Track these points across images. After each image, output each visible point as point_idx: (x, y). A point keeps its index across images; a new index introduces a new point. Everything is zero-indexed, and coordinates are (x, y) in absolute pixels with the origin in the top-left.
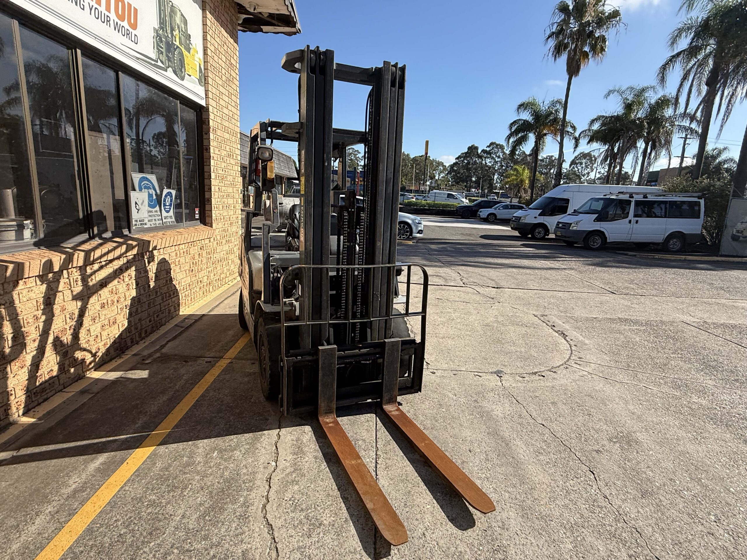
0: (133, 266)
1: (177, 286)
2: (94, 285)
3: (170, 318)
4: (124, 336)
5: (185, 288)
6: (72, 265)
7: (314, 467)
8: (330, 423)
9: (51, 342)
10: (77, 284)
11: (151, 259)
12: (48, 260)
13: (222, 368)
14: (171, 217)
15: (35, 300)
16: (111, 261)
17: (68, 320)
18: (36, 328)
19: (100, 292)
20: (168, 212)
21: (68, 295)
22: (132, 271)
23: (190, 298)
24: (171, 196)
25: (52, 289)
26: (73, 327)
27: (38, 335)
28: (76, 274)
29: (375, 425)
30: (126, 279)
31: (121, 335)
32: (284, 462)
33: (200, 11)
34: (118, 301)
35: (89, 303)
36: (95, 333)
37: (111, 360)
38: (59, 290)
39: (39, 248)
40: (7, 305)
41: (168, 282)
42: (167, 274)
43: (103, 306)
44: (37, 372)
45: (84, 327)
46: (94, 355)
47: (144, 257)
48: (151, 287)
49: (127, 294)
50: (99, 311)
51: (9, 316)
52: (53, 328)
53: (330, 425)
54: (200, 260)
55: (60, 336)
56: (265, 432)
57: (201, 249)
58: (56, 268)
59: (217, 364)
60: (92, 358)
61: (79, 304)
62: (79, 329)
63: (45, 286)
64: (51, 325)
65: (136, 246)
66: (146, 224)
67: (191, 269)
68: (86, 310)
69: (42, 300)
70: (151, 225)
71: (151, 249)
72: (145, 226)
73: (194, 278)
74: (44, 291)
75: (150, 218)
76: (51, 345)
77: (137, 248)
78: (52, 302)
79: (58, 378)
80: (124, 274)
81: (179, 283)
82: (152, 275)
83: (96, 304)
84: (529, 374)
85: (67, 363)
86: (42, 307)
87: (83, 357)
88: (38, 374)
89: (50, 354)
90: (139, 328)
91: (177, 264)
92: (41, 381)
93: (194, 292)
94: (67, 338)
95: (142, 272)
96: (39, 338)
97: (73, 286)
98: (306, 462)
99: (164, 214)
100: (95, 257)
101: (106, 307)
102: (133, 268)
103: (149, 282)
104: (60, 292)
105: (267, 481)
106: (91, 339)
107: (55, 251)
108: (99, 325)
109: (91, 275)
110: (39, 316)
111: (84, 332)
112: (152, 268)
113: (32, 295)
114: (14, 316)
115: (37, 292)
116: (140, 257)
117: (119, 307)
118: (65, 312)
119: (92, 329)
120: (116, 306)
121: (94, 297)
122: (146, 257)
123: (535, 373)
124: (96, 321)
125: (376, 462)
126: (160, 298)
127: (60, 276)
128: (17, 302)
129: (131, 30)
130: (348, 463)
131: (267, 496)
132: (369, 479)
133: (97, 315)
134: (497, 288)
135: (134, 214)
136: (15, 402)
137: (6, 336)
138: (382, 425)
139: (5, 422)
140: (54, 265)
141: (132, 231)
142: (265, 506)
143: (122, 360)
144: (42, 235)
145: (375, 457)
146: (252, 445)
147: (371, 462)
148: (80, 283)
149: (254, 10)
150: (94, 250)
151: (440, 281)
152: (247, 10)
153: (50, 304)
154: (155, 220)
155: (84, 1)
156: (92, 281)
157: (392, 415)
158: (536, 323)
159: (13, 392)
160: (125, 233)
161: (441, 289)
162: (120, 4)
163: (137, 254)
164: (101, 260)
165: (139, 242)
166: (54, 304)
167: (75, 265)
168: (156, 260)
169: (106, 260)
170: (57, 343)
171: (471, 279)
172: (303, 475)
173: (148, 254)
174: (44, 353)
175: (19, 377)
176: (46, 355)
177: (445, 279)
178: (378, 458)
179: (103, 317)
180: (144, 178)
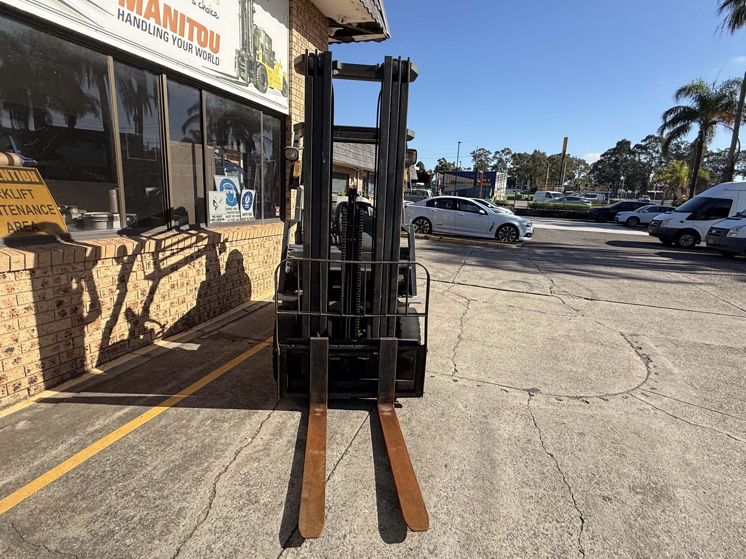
0: (203, 255)
1: (249, 275)
2: (165, 269)
3: (240, 303)
4: (192, 314)
5: (258, 277)
6: (144, 251)
8: (320, 413)
9: (124, 311)
10: (149, 267)
11: (223, 250)
12: (122, 245)
13: (258, 350)
14: (250, 214)
15: (111, 277)
16: (182, 249)
17: (140, 296)
18: (111, 299)
19: (170, 275)
20: (247, 209)
21: (141, 275)
22: (203, 259)
23: (262, 287)
24: (251, 196)
25: (126, 269)
26: (144, 302)
27: (113, 305)
28: (149, 258)
30: (197, 266)
31: (189, 312)
32: (259, 440)
33: (287, 30)
34: (187, 284)
35: (160, 283)
36: (165, 308)
37: (178, 333)
38: (133, 270)
39: (122, 236)
40: (87, 279)
41: (240, 271)
42: (239, 264)
43: (173, 287)
44: (110, 335)
45: (154, 302)
46: (163, 327)
47: (215, 248)
48: (222, 274)
49: (197, 278)
50: (169, 290)
51: (88, 288)
52: (126, 300)
54: (275, 253)
55: (132, 308)
57: (276, 243)
58: (130, 253)
59: (256, 346)
60: (161, 329)
61: (151, 283)
62: (150, 304)
63: (120, 266)
64: (124, 298)
65: (206, 238)
66: (223, 219)
67: (265, 261)
68: (156, 289)
69: (117, 277)
70: (229, 220)
71: (222, 241)
72: (222, 222)
73: (268, 269)
74: (119, 270)
75: (228, 215)
76: (123, 314)
77: (207, 240)
78: (126, 280)
79: (129, 342)
80: (195, 261)
81: (251, 272)
82: (223, 263)
83: (167, 284)
85: (137, 330)
86: (117, 283)
87: (151, 327)
88: (111, 337)
89: (122, 321)
90: (208, 308)
91: (250, 255)
92: (113, 342)
93: (267, 282)
94: (138, 310)
96: (113, 307)
97: (145, 268)
99: (243, 211)
100: (166, 245)
101: (176, 288)
102: (204, 257)
103: (220, 269)
104: (133, 272)
105: (236, 453)
106: (161, 313)
107: (132, 239)
108: (169, 302)
109: (163, 260)
110: (114, 290)
111: (154, 307)
112: (223, 258)
113: (109, 273)
114: (93, 288)
115: (113, 271)
116: (211, 247)
117: (188, 289)
118: (137, 289)
119: (162, 304)
120: (185, 288)
121: (165, 278)
122: (217, 248)
124: (166, 299)
125: (341, 457)
126: (231, 284)
127: (134, 259)
128: (95, 277)
129: (212, 54)
130: (310, 452)
131: (228, 466)
132: (321, 471)
133: (167, 294)
134: (591, 300)
135: (212, 211)
136: (89, 356)
137: (84, 303)
138: (369, 423)
139: (81, 371)
140: (128, 250)
141: (209, 225)
142: (220, 474)
143: (187, 334)
144: (125, 226)
145: (343, 452)
146: (242, 420)
147: (337, 456)
148: (152, 266)
149: (342, 22)
150: (165, 239)
151: (524, 288)
152: (336, 23)
153: (124, 281)
154: (233, 216)
155: (168, 34)
156: (164, 265)
157: (382, 416)
158: (617, 343)
159: (88, 348)
160: (202, 227)
161: (520, 296)
162: (203, 33)
163: (208, 244)
164: (172, 248)
165: (209, 234)
166: (128, 281)
167: (147, 251)
168: (228, 251)
169: (177, 249)
170: (129, 313)
171: (563, 288)
172: (268, 455)
173: (219, 245)
174: (117, 320)
175: (94, 337)
176: (119, 322)
177: (531, 286)
178: (346, 454)
179: (172, 296)
180: (226, 180)
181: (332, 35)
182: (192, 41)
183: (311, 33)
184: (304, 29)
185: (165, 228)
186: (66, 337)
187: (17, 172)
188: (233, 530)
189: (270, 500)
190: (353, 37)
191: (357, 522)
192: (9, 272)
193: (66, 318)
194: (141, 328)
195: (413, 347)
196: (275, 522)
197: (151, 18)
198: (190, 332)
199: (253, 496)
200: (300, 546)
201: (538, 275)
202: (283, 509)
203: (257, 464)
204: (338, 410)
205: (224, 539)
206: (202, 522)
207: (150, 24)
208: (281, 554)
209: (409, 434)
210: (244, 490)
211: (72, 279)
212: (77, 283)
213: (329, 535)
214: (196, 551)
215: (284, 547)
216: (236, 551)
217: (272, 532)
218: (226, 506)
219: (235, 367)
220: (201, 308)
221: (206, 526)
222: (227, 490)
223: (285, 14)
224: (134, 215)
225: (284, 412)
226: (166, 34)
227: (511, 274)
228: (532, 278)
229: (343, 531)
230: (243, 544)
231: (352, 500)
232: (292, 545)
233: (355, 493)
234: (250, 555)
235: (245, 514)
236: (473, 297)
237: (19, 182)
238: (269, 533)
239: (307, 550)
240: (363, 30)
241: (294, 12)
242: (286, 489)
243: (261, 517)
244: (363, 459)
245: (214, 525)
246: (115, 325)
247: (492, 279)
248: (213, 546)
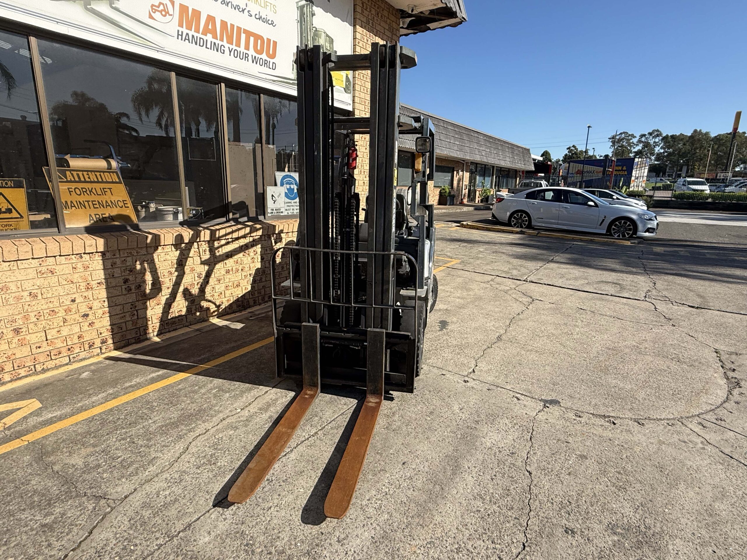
0: (258, 244)
2: (220, 255)
4: (247, 297)
6: (200, 239)
9: (182, 291)
10: (205, 253)
11: (278, 240)
12: (181, 234)
15: (170, 261)
16: (237, 239)
17: (197, 278)
18: (170, 279)
19: (225, 261)
21: (198, 260)
22: (258, 248)
25: (184, 255)
26: (200, 284)
27: (172, 285)
28: (204, 246)
30: (252, 254)
31: (244, 295)
33: (351, 28)
34: (242, 270)
35: (215, 268)
36: (220, 290)
37: (233, 313)
38: (190, 256)
39: (183, 226)
40: (149, 261)
43: (228, 272)
45: (210, 284)
46: (218, 307)
47: (270, 238)
48: (277, 262)
49: (252, 265)
50: (224, 275)
51: (150, 269)
52: (183, 281)
55: (189, 288)
58: (186, 240)
60: (216, 309)
61: (207, 267)
62: (206, 286)
63: (178, 252)
64: (182, 279)
66: (282, 212)
68: (212, 273)
69: (175, 261)
71: (277, 232)
72: (282, 214)
74: (177, 255)
76: (181, 293)
78: (184, 263)
79: (186, 317)
80: (250, 250)
83: (222, 269)
85: (194, 307)
86: (176, 266)
87: (207, 306)
88: (170, 311)
89: (180, 299)
92: (172, 316)
94: (195, 291)
95: (269, 250)
96: (172, 287)
97: (201, 254)
98: (260, 418)
100: (220, 235)
101: (231, 273)
102: (259, 246)
103: (276, 258)
106: (216, 294)
107: (191, 229)
108: (224, 285)
109: (218, 248)
111: (209, 289)
113: (168, 257)
114: (154, 270)
115: (172, 255)
116: (266, 238)
117: (243, 275)
118: (194, 272)
119: (217, 287)
120: (240, 274)
121: (220, 264)
122: (273, 238)
124: (221, 282)
127: (191, 247)
128: (156, 260)
129: (268, 59)
131: (209, 430)
132: (278, 447)
133: (222, 277)
134: (697, 308)
135: (270, 204)
136: (151, 326)
137: (147, 282)
138: (352, 411)
139: (144, 337)
140: (184, 238)
141: (266, 217)
142: (200, 435)
143: (240, 314)
144: (186, 218)
145: (312, 434)
146: (242, 392)
147: (305, 436)
148: (208, 253)
149: (412, 11)
150: (219, 230)
151: (611, 289)
152: (408, 13)
153: (182, 265)
154: (293, 210)
155: (224, 47)
156: (220, 252)
157: (366, 405)
158: (703, 360)
159: (150, 319)
160: (260, 219)
161: (600, 299)
162: (259, 41)
163: (262, 235)
164: (227, 238)
165: (264, 225)
166: (185, 265)
167: (202, 239)
168: (284, 242)
169: (232, 238)
170: (187, 293)
171: (665, 293)
172: (246, 426)
173: (275, 236)
174: (175, 298)
175: (155, 310)
176: (177, 299)
177: (622, 288)
178: (314, 436)
179: (227, 280)
180: (287, 175)
181: (405, 26)
182: (248, 50)
183: (378, 28)
184: (371, 24)
185: (224, 219)
186: (131, 308)
187: (102, 174)
188: (183, 483)
189: (226, 464)
190: (428, 25)
191: (286, 499)
192: (84, 253)
193: (131, 293)
194: (197, 306)
195: (403, 341)
196: (219, 483)
197: (208, 34)
198: (243, 313)
199: (214, 458)
200: (228, 508)
201: (639, 277)
202: (232, 474)
203: (233, 432)
204: (330, 396)
205: (173, 489)
206: (164, 471)
207: (207, 40)
208: (208, 511)
209: (385, 427)
210: (211, 451)
211: (136, 261)
212: (140, 264)
213: (256, 505)
214: (147, 493)
215: (214, 506)
216: (176, 500)
217: (212, 492)
218: (189, 462)
219: (262, 346)
220: (256, 293)
221: (166, 475)
222: (197, 449)
223: (348, 12)
224: (199, 208)
225: (281, 390)
226: (222, 47)
227: (603, 274)
228: (627, 279)
229: (271, 504)
230: (184, 496)
231: (295, 478)
232: (222, 506)
233: (301, 473)
234: (184, 506)
235: (200, 472)
236: (540, 297)
237: (102, 182)
238: (210, 491)
239: (231, 512)
240: (437, 17)
241: (359, 9)
242: (244, 458)
243: (211, 476)
244: (326, 443)
245: (171, 476)
246: (174, 302)
247: (576, 279)
248: (161, 493)
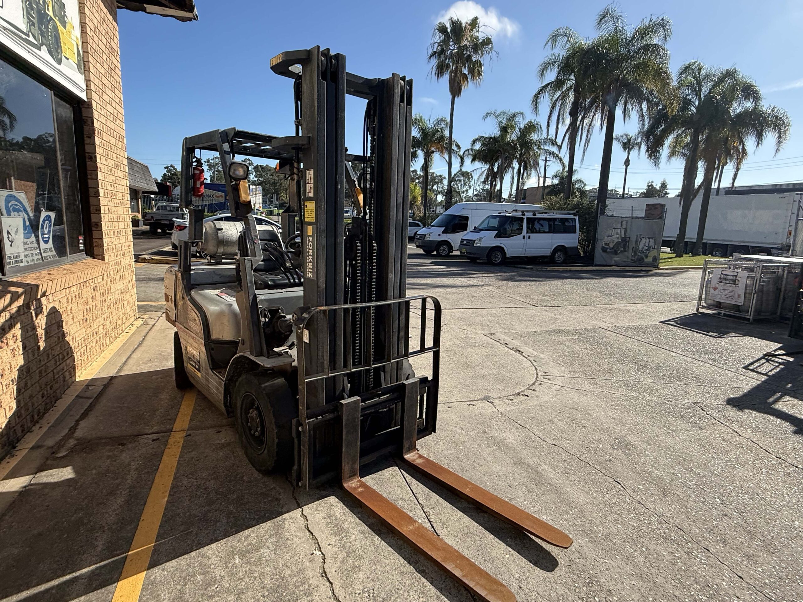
0: (17, 323)
1: (71, 343)
3: (66, 388)
5: (80, 344)
7: (368, 544)
8: (359, 487)
11: (39, 310)
13: (180, 445)
14: (50, 249)
20: (46, 242)
22: (17, 331)
23: (86, 357)
24: (50, 221)
29: (404, 479)
30: (10, 343)
32: (330, 547)
41: (61, 340)
42: (58, 329)
48: (42, 348)
49: (13, 363)
53: (359, 490)
54: (94, 304)
56: (285, 516)
57: (94, 290)
59: (170, 441)
66: (22, 261)
67: (85, 318)
70: (28, 262)
71: (39, 297)
72: (22, 265)
73: (89, 330)
75: (27, 253)
77: (23, 297)
80: (8, 335)
81: (73, 338)
82: (41, 332)
84: (514, 395)
90: (31, 408)
91: (69, 312)
93: (90, 349)
95: (30, 329)
98: (355, 540)
99: (43, 245)
102: (18, 326)
105: (323, 576)
112: (41, 324)
116: (25, 309)
117: (4, 384)
122: (32, 308)
123: (518, 394)
125: (430, 521)
126: (53, 362)
130: (405, 530)
135: (7, 249)
141: (6, 272)
154: (33, 255)
163: (22, 305)
168: (46, 311)
173: (35, 303)
180: (9, 196)
220: (23, 411)
